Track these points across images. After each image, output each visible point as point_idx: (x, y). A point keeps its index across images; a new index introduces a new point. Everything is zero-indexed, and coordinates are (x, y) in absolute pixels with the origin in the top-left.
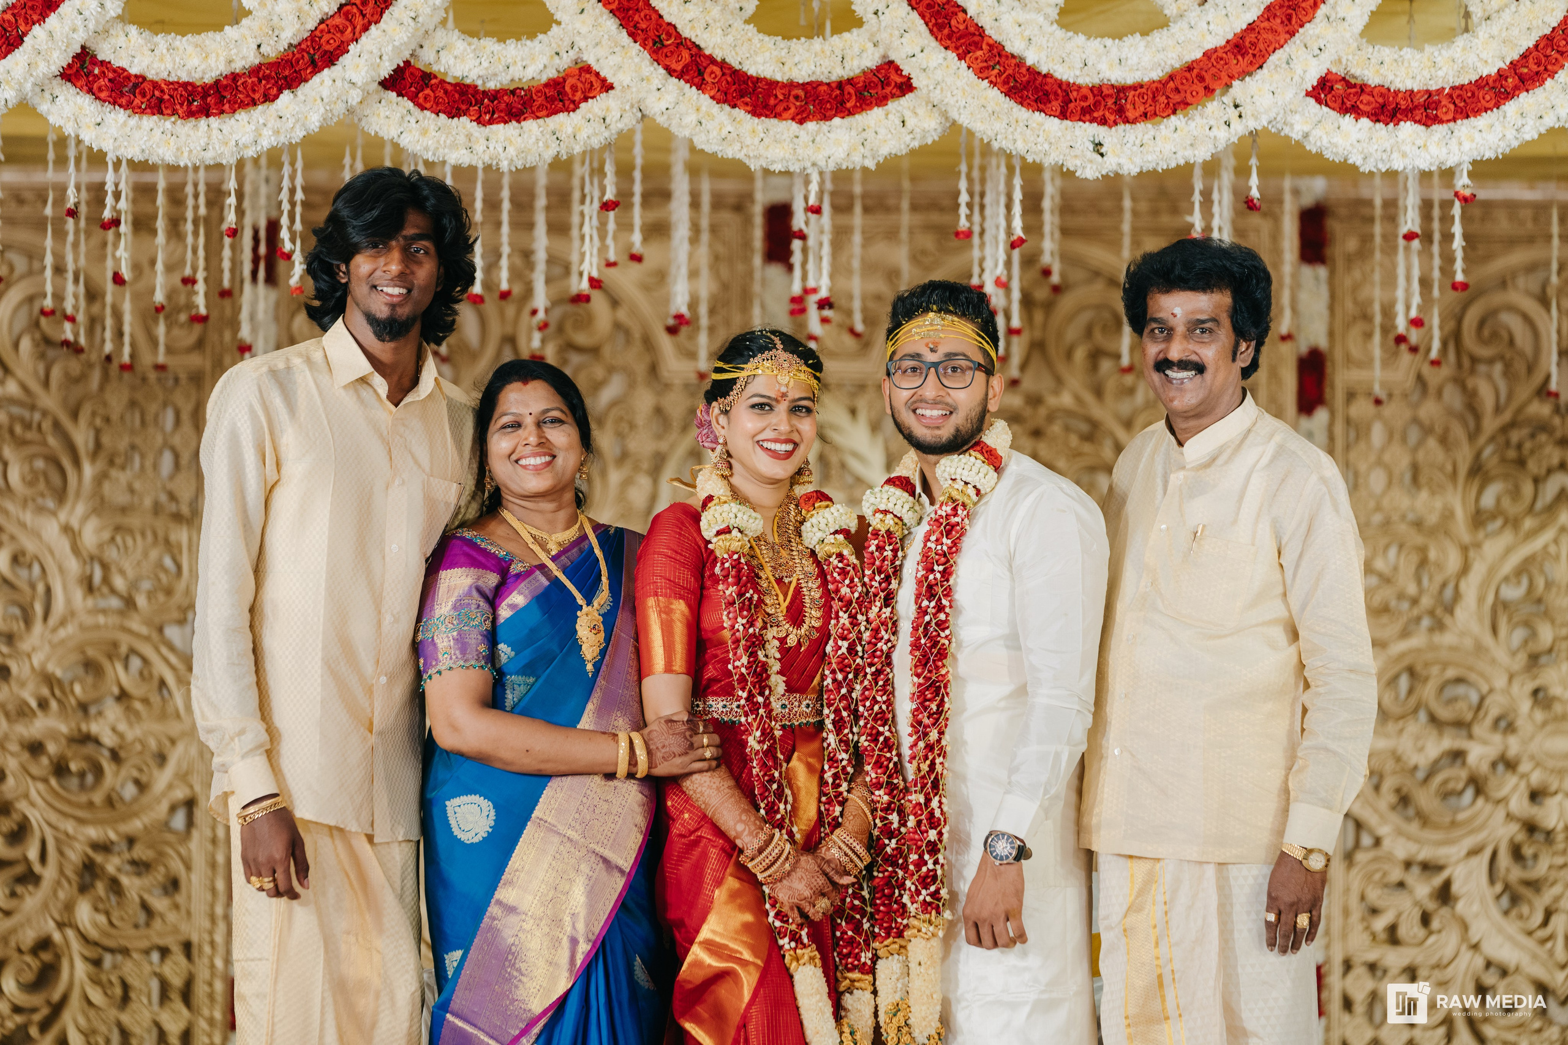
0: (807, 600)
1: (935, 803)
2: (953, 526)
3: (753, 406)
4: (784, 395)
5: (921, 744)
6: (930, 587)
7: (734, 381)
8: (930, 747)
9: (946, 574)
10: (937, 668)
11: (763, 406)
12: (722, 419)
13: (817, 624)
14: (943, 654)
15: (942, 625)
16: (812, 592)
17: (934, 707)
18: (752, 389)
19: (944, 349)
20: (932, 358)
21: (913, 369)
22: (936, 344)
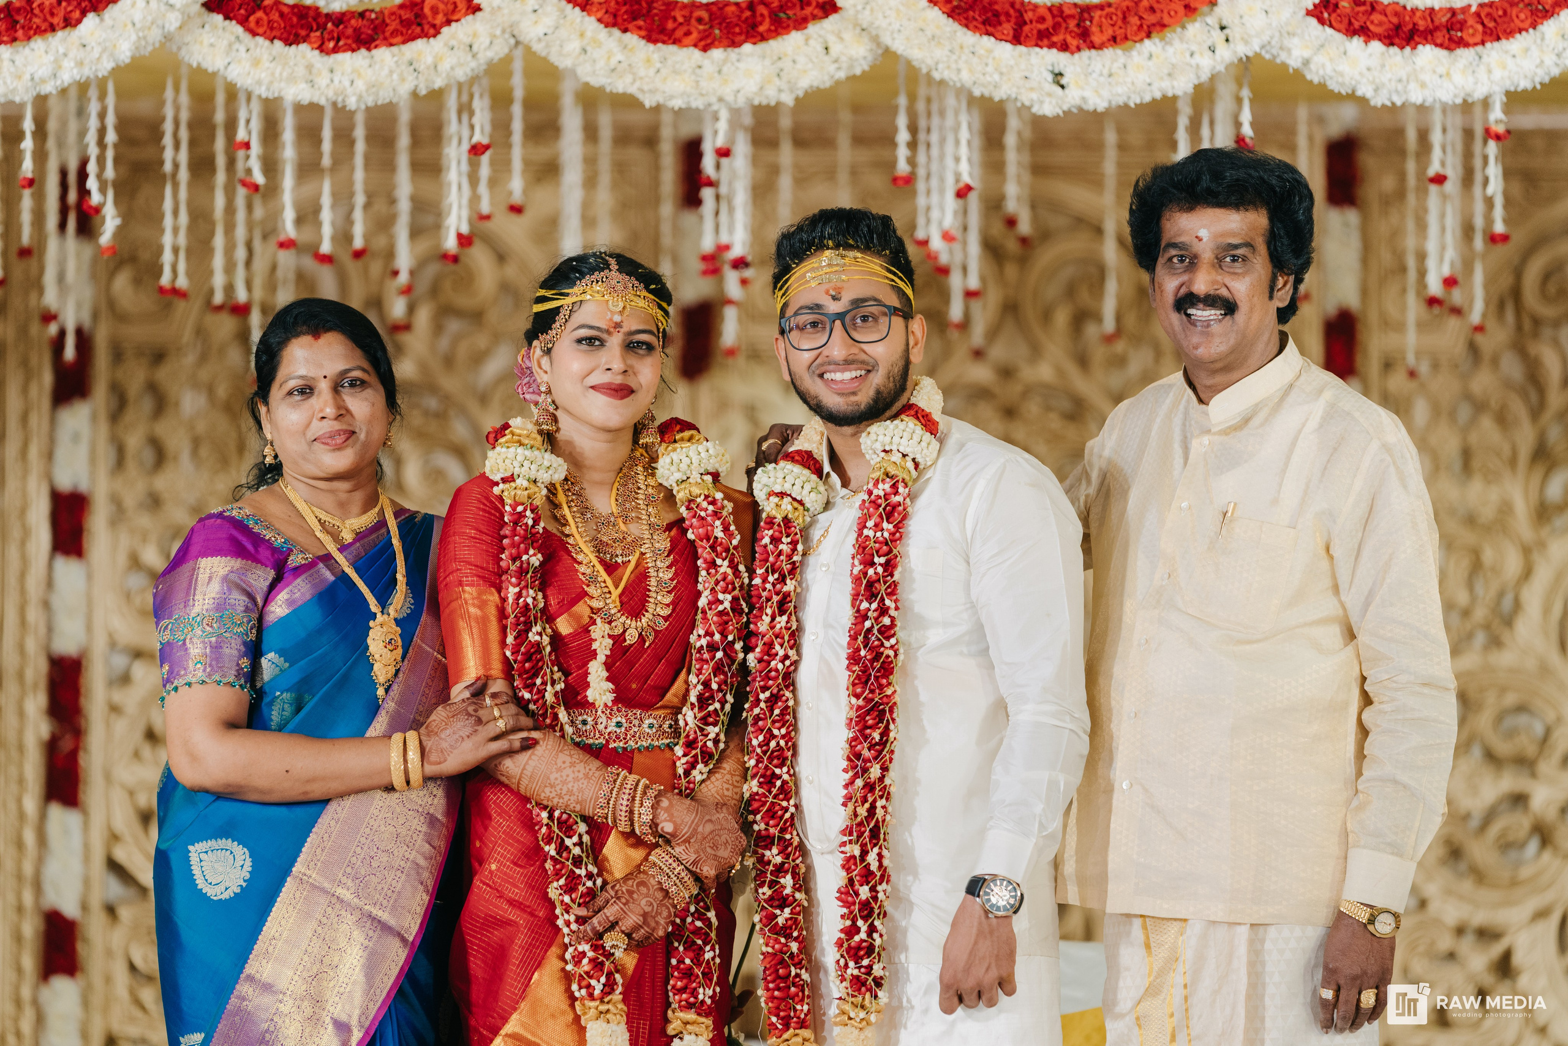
0: (653, 582)
1: (872, 858)
2: (895, 507)
3: (579, 341)
4: (618, 325)
5: (859, 783)
6: (870, 584)
7: (556, 311)
8: (870, 787)
9: (890, 566)
10: (881, 687)
11: (592, 342)
12: (545, 362)
13: (666, 612)
14: (887, 669)
15: (887, 632)
16: (661, 573)
17: (876, 736)
18: (579, 318)
19: (847, 297)
20: (834, 307)
21: (814, 324)
22: (839, 290)
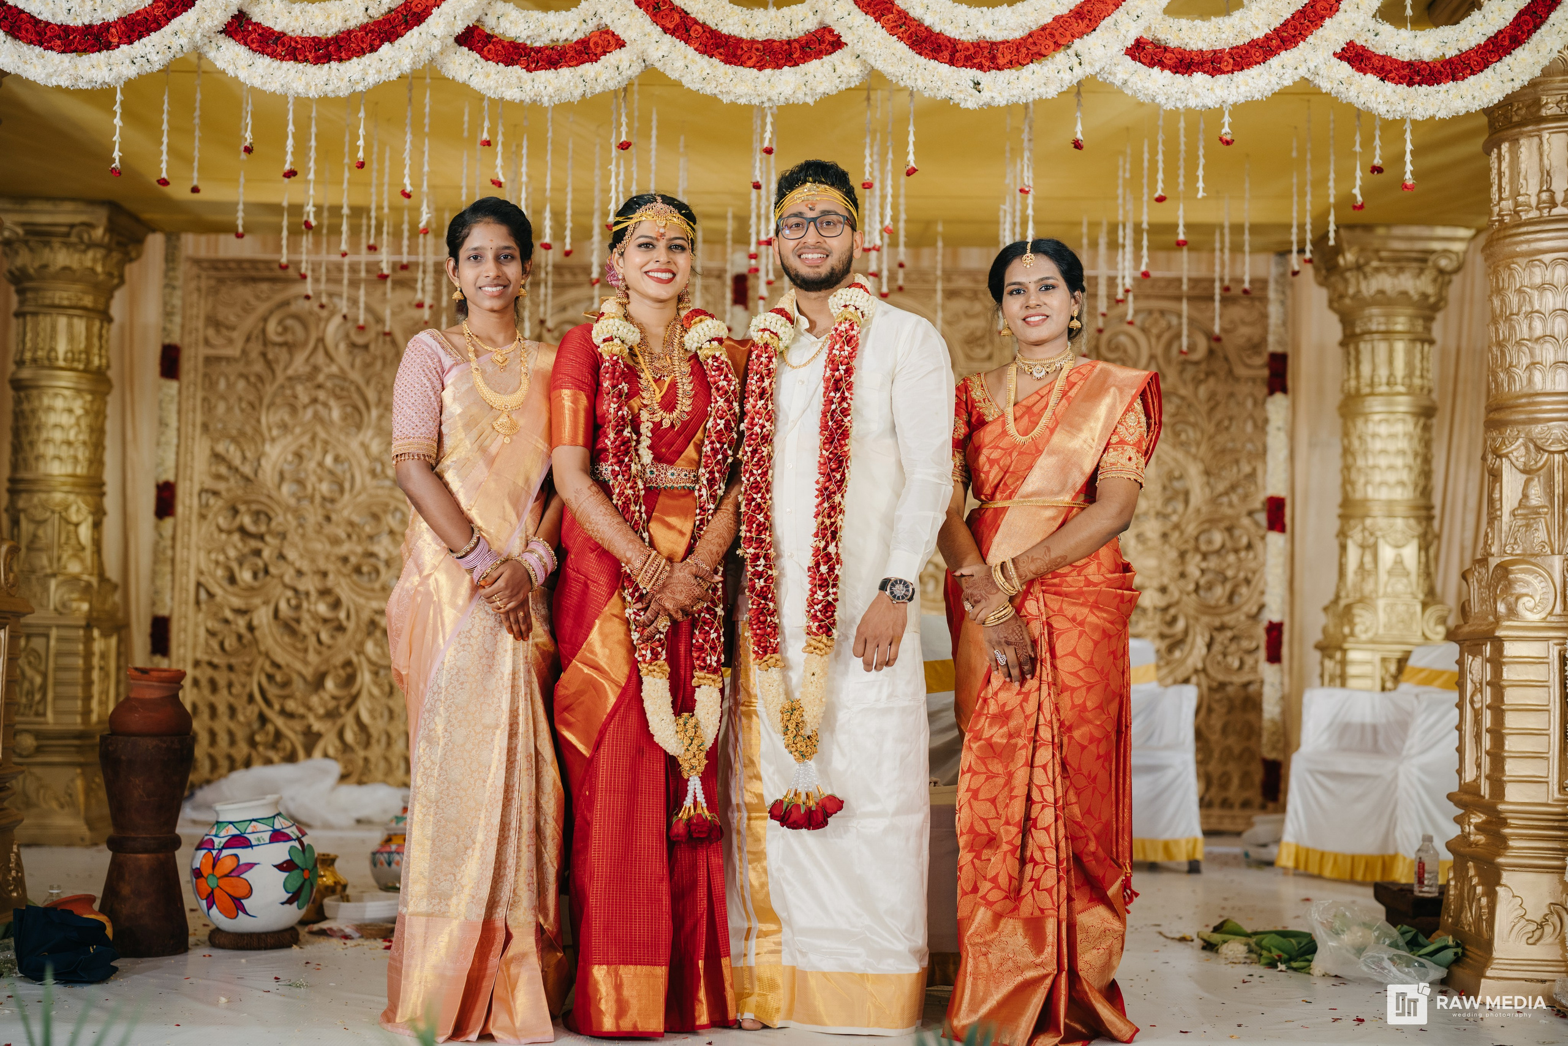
0: (680, 391)
1: (832, 549)
2: (852, 337)
3: (640, 246)
4: (662, 235)
5: (826, 505)
6: (837, 381)
7: (626, 229)
8: (833, 508)
9: (849, 371)
10: (842, 446)
11: (648, 246)
12: (620, 261)
13: (688, 409)
14: (845, 435)
15: (845, 412)
16: (686, 386)
17: (838, 476)
18: (638, 233)
19: (820, 208)
20: (811, 215)
21: (797, 225)
22: (814, 204)
